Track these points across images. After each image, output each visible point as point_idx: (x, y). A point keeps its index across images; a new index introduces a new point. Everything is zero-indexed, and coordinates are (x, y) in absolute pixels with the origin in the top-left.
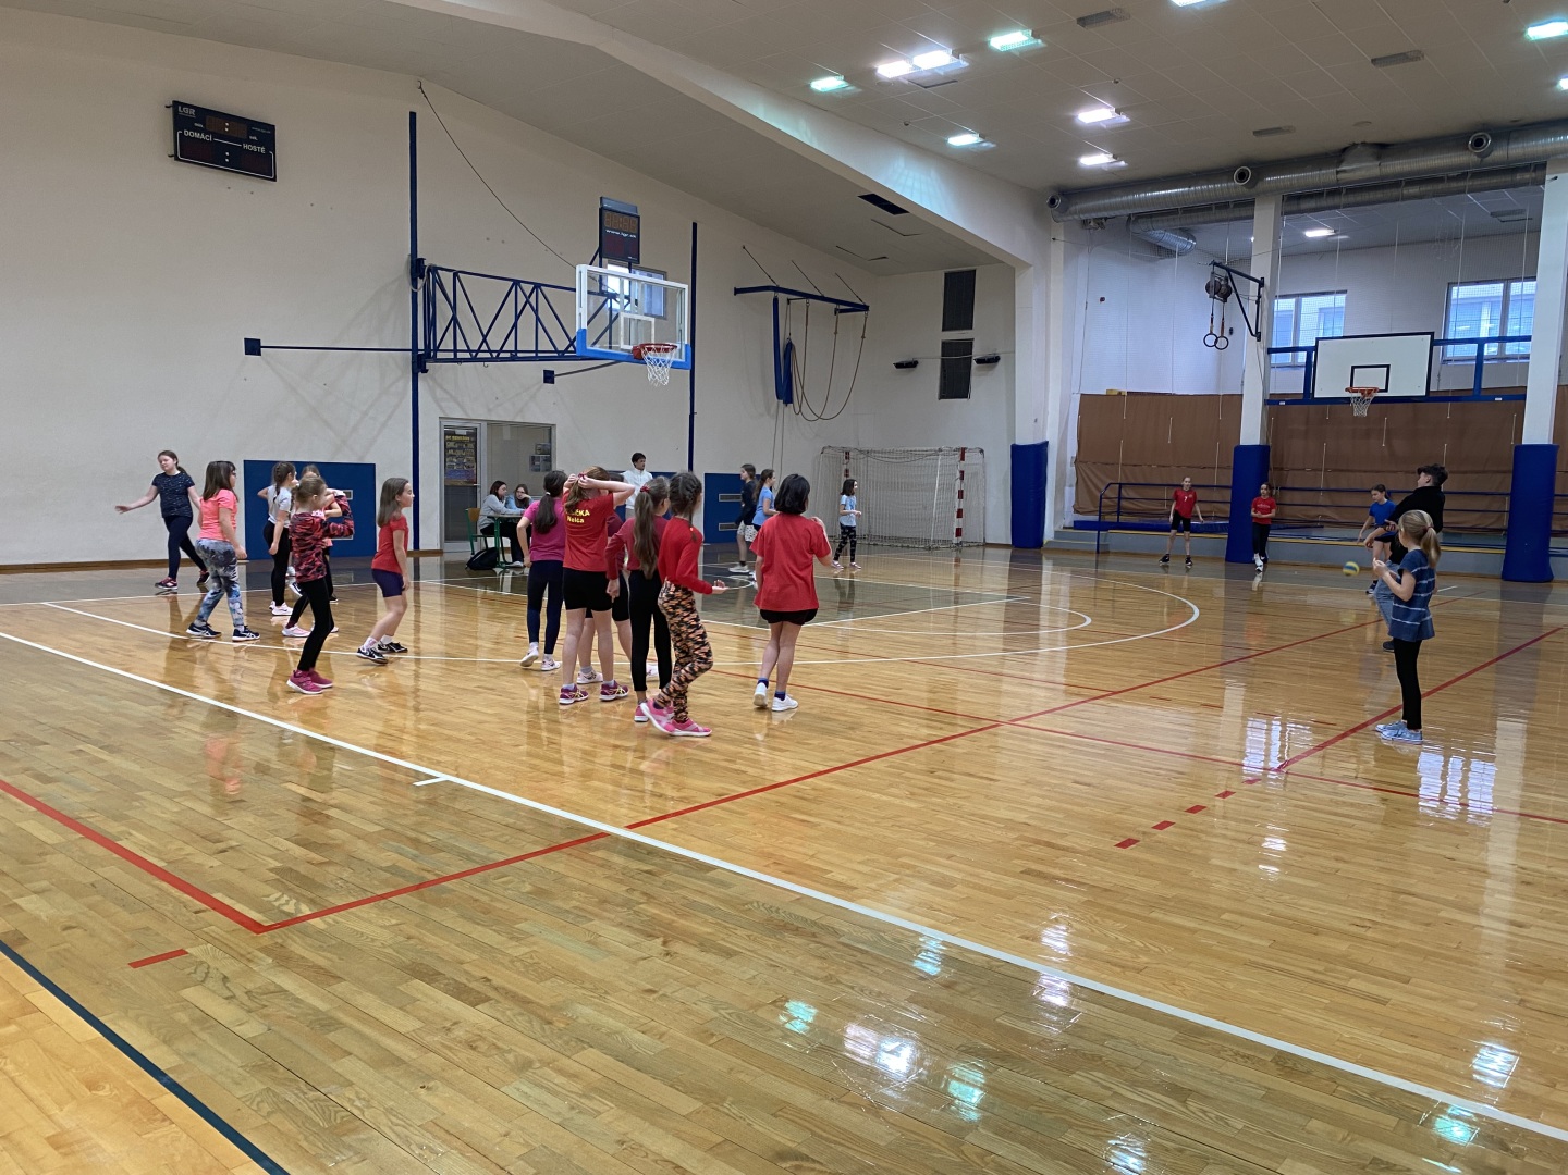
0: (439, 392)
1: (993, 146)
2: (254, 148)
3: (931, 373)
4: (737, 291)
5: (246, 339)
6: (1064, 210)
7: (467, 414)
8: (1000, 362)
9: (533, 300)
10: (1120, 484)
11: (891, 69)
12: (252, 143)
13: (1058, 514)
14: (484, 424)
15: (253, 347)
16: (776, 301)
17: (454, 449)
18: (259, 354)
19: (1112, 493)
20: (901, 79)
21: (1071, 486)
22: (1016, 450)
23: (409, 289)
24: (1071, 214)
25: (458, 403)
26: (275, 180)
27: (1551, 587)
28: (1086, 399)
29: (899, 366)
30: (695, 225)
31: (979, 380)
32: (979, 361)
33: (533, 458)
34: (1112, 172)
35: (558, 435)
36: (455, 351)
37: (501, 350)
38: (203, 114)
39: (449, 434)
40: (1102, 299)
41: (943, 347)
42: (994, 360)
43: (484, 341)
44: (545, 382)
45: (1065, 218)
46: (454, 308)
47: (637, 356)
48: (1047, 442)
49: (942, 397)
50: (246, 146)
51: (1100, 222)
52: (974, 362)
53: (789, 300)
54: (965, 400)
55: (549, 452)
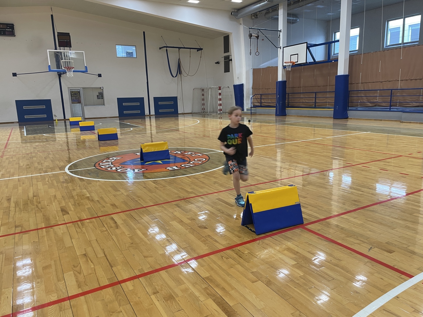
0: (67, 82)
2: (9, 30)
3: (222, 65)
4: (160, 48)
5: (12, 73)
10: (261, 94)
13: (247, 104)
14: (82, 89)
16: (167, 50)
17: (74, 95)
18: (16, 76)
22: (235, 86)
26: (15, 36)
27: (348, 120)
28: (254, 70)
29: (216, 63)
30: (144, 32)
31: (231, 66)
33: (97, 96)
35: (105, 90)
39: (71, 91)
40: (263, 40)
41: (224, 58)
44: (99, 77)
48: (243, 84)
49: (225, 72)
50: (7, 30)
52: (230, 61)
54: (229, 72)
55: (102, 94)
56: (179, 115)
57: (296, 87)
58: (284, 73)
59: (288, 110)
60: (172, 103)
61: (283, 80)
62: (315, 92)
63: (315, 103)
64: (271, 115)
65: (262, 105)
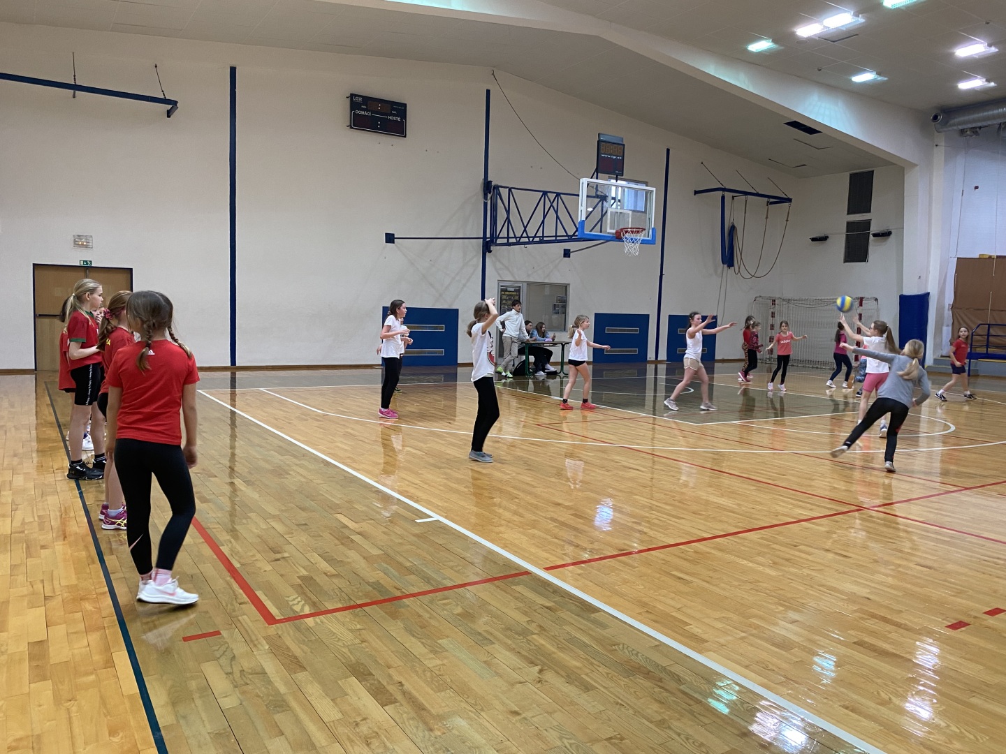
0: (498, 265)
1: (886, 79)
2: (394, 118)
3: (838, 245)
4: (696, 192)
5: (386, 234)
6: (945, 123)
7: (514, 277)
8: (892, 236)
9: (555, 204)
10: (989, 325)
11: (807, 31)
12: (394, 115)
13: (937, 346)
14: (525, 284)
15: (390, 238)
16: (723, 198)
17: (506, 300)
18: (394, 243)
19: (983, 330)
20: (814, 37)
21: (948, 326)
22: (905, 301)
23: (482, 201)
24: (951, 126)
25: (510, 272)
26: (405, 137)
28: (962, 263)
29: (813, 240)
30: (668, 150)
31: (876, 249)
32: (875, 235)
33: (554, 305)
34: (985, 91)
35: (571, 291)
36: (508, 238)
37: (535, 237)
38: (367, 100)
39: (503, 291)
40: (976, 188)
41: (847, 226)
42: (887, 234)
43: (525, 230)
44: (565, 256)
45: (945, 129)
46: (508, 212)
47: (618, 237)
48: (928, 294)
49: (846, 261)
50: (390, 117)
51: (975, 131)
52: (871, 236)
53: (733, 197)
54: (864, 263)
55: (565, 301)
65: (990, 352)
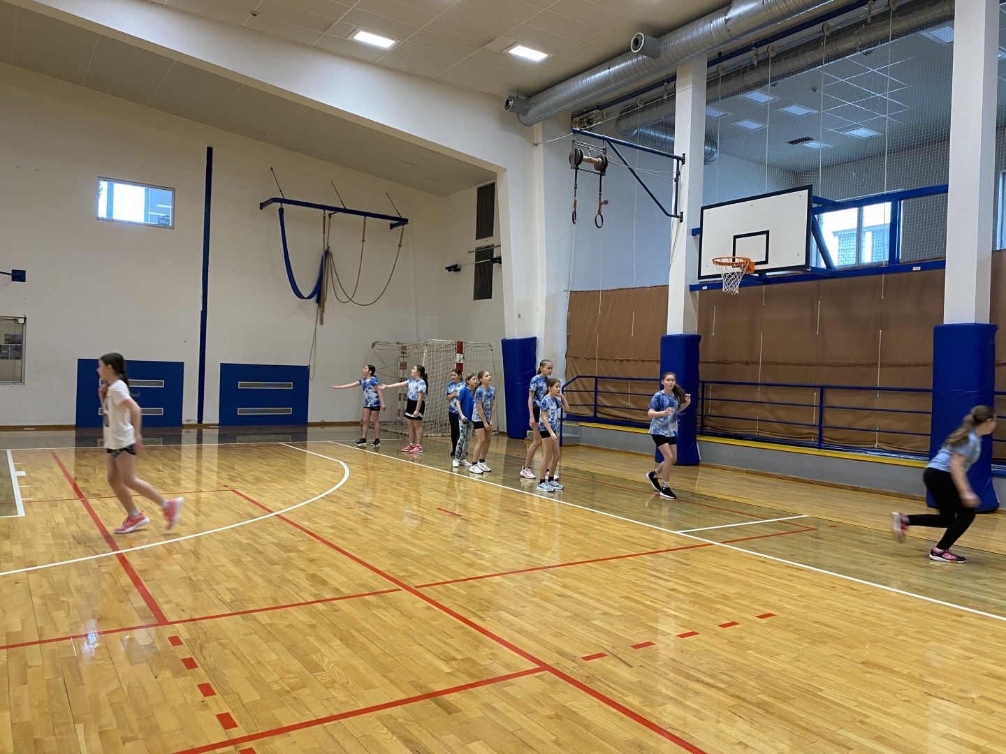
3: (468, 277)
4: (262, 206)
6: (525, 113)
10: (596, 378)
16: (281, 211)
19: (591, 386)
22: (507, 344)
29: (448, 269)
30: (210, 151)
35: (30, 328)
41: (476, 254)
42: (498, 261)
48: (535, 338)
49: (476, 298)
52: (493, 263)
54: (490, 299)
55: (21, 342)
56: (309, 429)
57: (733, 363)
58: (692, 306)
59: (706, 444)
60: (289, 385)
61: (688, 333)
62: (819, 383)
63: (821, 427)
64: (635, 454)
65: (599, 415)
